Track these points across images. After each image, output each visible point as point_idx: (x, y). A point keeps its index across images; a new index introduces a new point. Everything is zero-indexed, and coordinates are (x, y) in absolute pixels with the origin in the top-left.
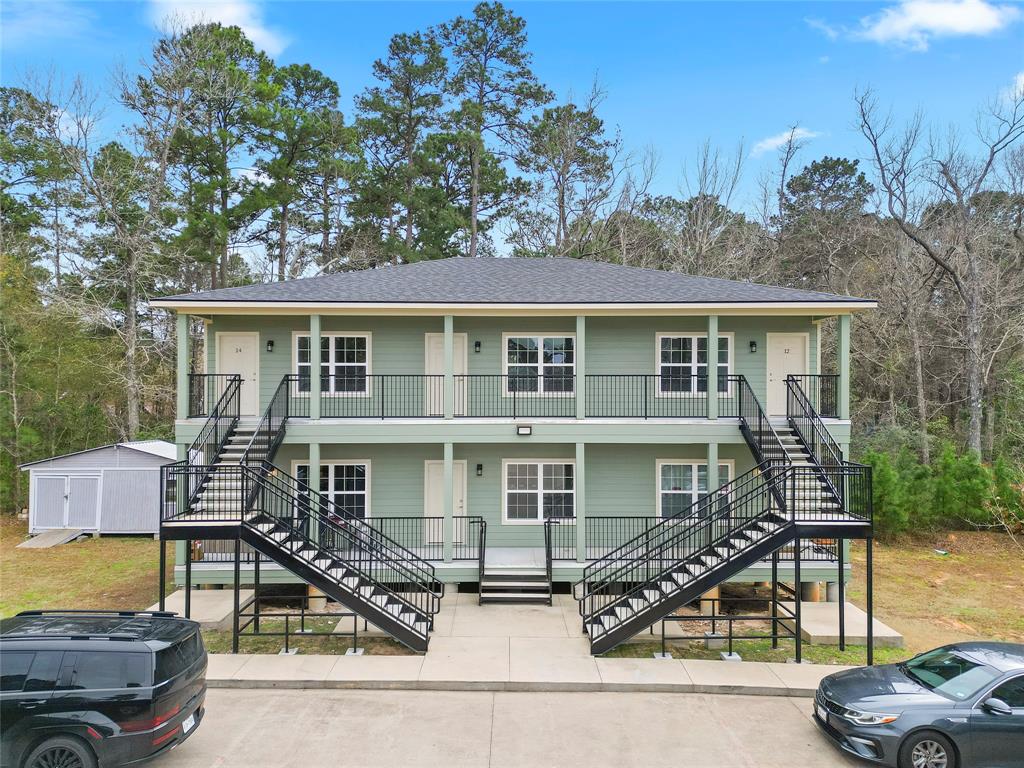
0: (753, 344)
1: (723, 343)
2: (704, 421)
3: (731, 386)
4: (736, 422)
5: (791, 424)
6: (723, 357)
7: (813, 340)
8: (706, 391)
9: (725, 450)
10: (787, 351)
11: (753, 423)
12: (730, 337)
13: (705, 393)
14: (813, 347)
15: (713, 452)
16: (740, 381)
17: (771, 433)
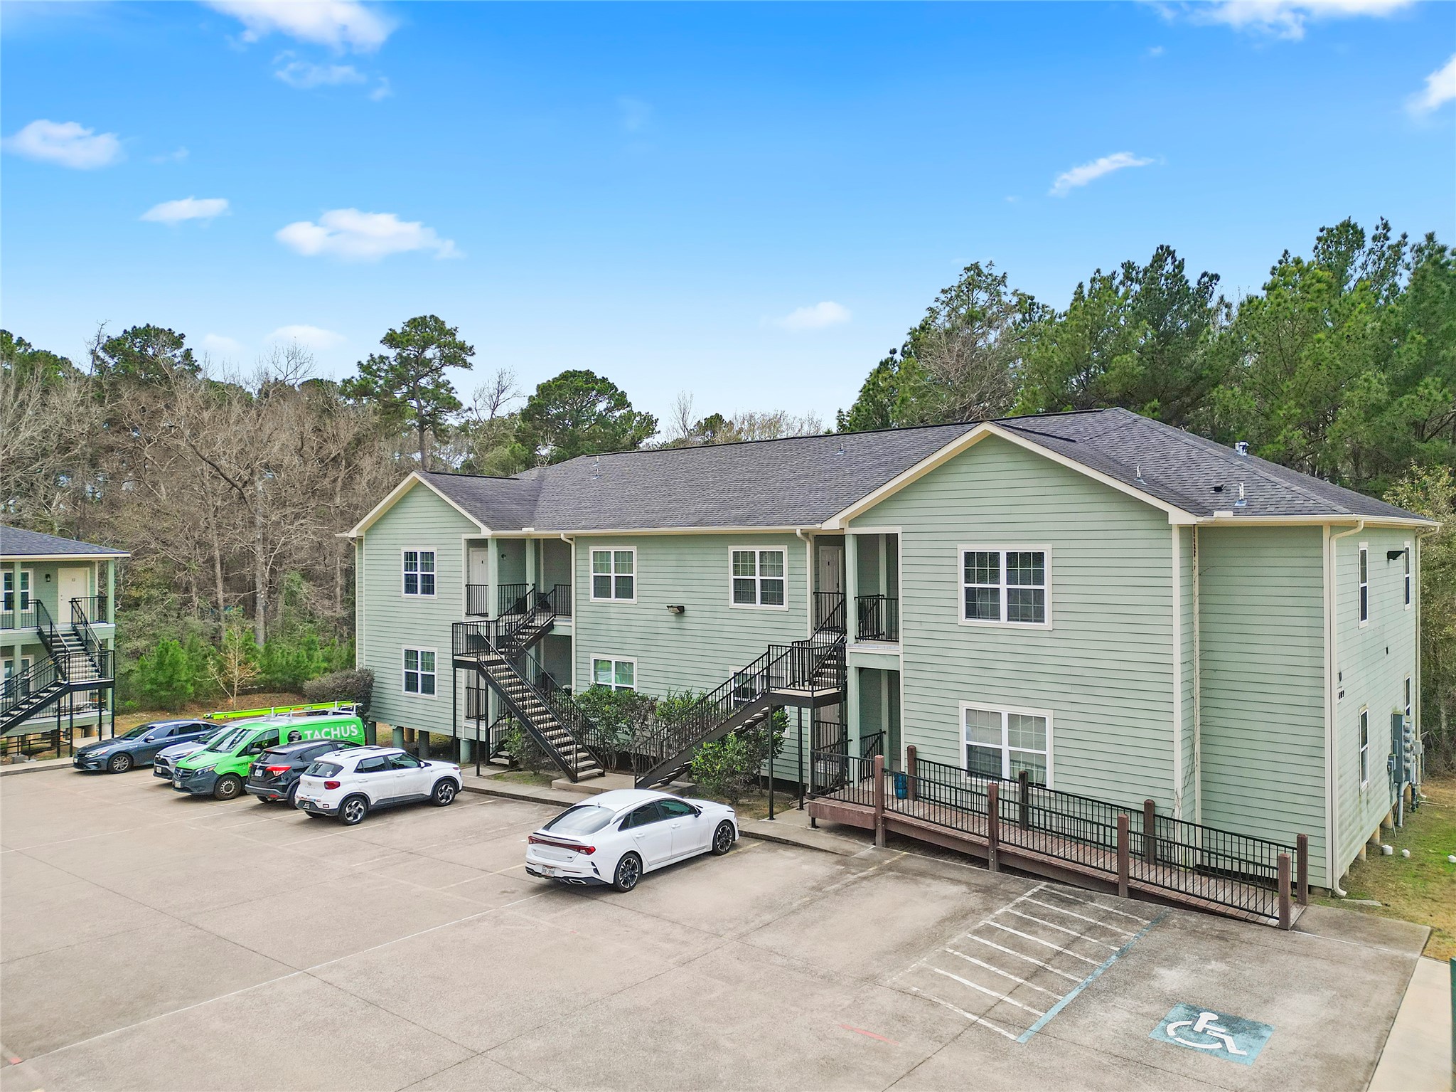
0: (48, 576)
1: (25, 576)
2: (11, 631)
3: (31, 608)
4: (34, 630)
5: (74, 629)
6: (25, 585)
7: (92, 573)
8: (13, 609)
9: (26, 649)
10: (74, 580)
11: (46, 629)
12: (30, 572)
13: (11, 611)
14: (92, 578)
15: (18, 651)
16: (37, 603)
17: (58, 636)
